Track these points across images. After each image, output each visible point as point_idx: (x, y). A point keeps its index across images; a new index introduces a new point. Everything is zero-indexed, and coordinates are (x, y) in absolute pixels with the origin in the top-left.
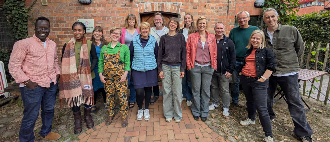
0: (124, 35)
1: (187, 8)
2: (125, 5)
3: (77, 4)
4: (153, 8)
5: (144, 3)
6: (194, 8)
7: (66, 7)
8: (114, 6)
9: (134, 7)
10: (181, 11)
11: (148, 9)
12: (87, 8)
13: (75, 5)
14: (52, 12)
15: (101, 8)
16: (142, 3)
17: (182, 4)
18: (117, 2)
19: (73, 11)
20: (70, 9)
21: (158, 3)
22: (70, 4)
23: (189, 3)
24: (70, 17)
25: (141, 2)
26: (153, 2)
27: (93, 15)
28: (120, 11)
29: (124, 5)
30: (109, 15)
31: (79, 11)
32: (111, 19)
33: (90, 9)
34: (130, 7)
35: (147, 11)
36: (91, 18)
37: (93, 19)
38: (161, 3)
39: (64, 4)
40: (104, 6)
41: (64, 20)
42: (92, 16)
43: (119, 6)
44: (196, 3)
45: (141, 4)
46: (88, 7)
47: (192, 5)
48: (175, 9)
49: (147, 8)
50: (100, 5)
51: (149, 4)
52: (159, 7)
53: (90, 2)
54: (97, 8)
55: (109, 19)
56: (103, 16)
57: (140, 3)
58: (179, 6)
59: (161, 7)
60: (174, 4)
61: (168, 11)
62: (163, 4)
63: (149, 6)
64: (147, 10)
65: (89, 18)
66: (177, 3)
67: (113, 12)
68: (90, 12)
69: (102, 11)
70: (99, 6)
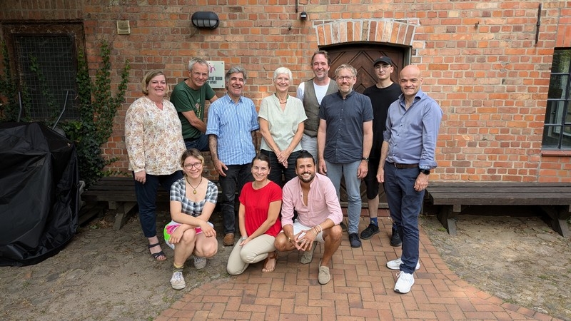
1: (432, 31)
2: (290, 29)
3: (187, 29)
4: (350, 33)
5: (331, 24)
6: (448, 31)
7: (166, 37)
8: (265, 32)
9: (308, 33)
10: (417, 38)
11: (338, 37)
12: (209, 38)
13: (183, 32)
14: (140, 48)
15: (239, 38)
16: (326, 22)
17: (420, 23)
18: (271, 23)
19: (179, 44)
20: (173, 41)
21: (362, 21)
22: (174, 29)
23: (437, 20)
24: (172, 57)
25: (324, 21)
26: (350, 20)
27: (222, 52)
28: (278, 43)
29: (287, 28)
30: (256, 53)
31: (193, 45)
32: (260, 61)
33: (215, 40)
34: (300, 34)
35: (337, 42)
36: (218, 59)
37: (223, 62)
38: (370, 21)
39: (162, 30)
40: (245, 32)
41: (163, 63)
42: (220, 54)
43: (276, 31)
44: (453, 19)
45: (323, 25)
46: (212, 36)
47: (443, 23)
48: (401, 35)
49: (336, 34)
50: (236, 30)
51: (342, 24)
52: (365, 31)
53: (217, 25)
54: (230, 38)
55: (255, 61)
56: (243, 55)
57: (321, 23)
58: (411, 28)
59: (369, 31)
60: (401, 24)
61: (385, 41)
62: (373, 25)
63: (342, 29)
64: (336, 39)
65: (213, 60)
66: (408, 19)
67: (263, 47)
68: (215, 46)
69: (241, 45)
70: (235, 32)
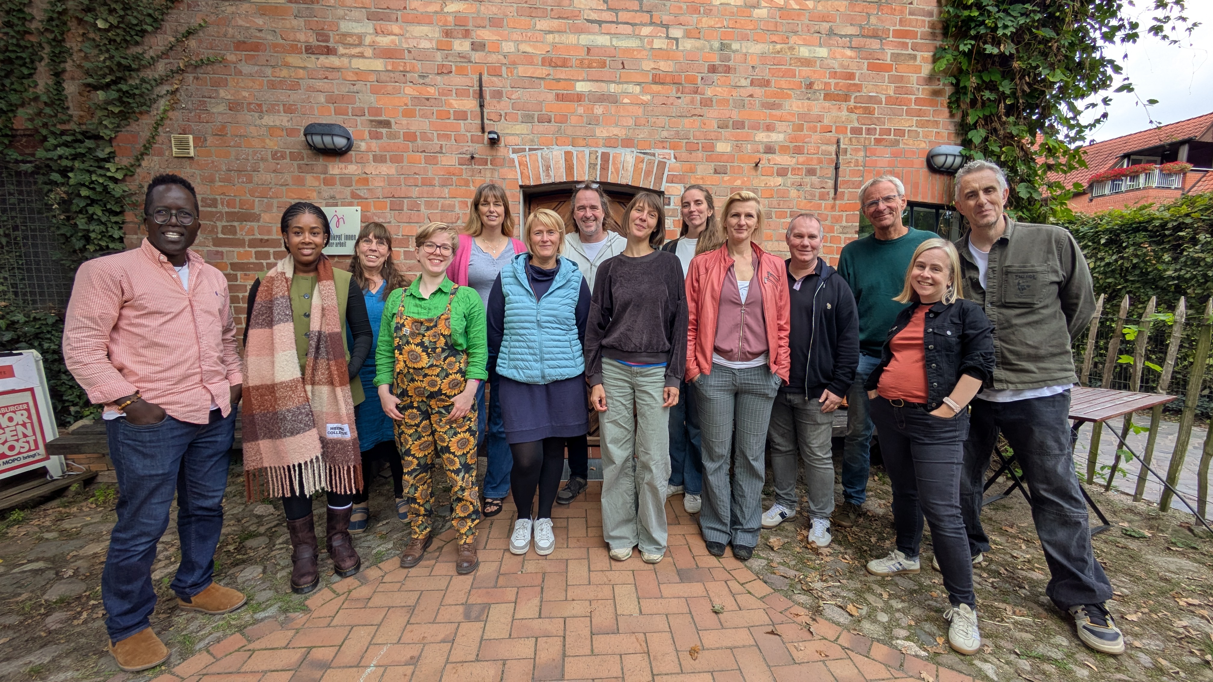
0: (467, 258)
1: (692, 170)
2: (472, 158)
3: (300, 153)
4: (569, 168)
5: (539, 153)
6: (716, 172)
7: (261, 165)
8: (432, 160)
9: (502, 165)
10: (671, 180)
11: (552, 174)
12: (336, 168)
13: (293, 157)
14: (212, 181)
15: (387, 169)
16: (530, 150)
17: (675, 158)
18: (441, 147)
19: (288, 177)
20: (275, 171)
21: (587, 151)
22: (276, 152)
23: (700, 154)
24: (275, 202)
25: (527, 148)
26: (570, 148)
27: (358, 192)
28: (454, 178)
29: (469, 156)
30: (415, 192)
31: (310, 179)
32: (422, 208)
33: (346, 172)
34: (489, 166)
35: (550, 181)
36: (351, 204)
37: (359, 208)
38: (600, 151)
39: (255, 153)
40: (396, 159)
41: (256, 211)
42: (354, 196)
43: (450, 160)
44: (723, 154)
45: (527, 153)
46: (342, 165)
47: (709, 159)
48: (648, 173)
49: (548, 168)
50: (381, 156)
51: (557, 154)
52: (593, 166)
53: (349, 147)
54: (372, 168)
55: (414, 207)
56: (393, 197)
57: (524, 150)
58: (662, 165)
59: (599, 167)
60: (647, 157)
61: (624, 182)
62: (605, 157)
63: (557, 162)
64: (548, 175)
65: (343, 205)
66: (657, 151)
67: (427, 183)
68: (346, 181)
69: (390, 180)
70: (379, 159)
